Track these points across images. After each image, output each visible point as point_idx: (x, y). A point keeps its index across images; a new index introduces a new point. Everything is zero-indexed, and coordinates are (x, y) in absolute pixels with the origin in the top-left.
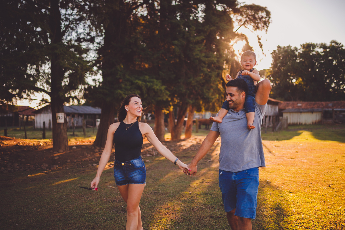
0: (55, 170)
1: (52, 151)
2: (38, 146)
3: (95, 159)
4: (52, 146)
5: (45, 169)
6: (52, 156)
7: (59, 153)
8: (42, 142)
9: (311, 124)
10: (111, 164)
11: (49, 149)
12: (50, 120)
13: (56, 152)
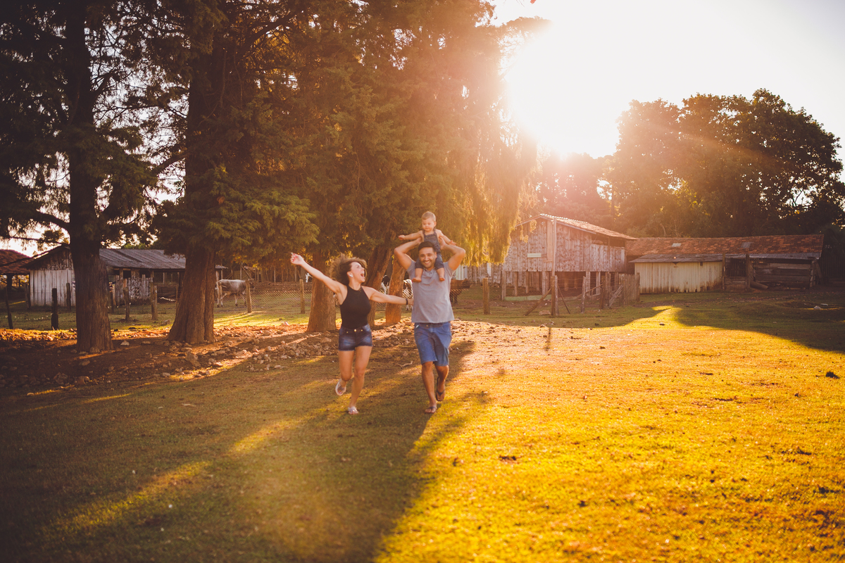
0: (83, 385)
1: (75, 351)
2: (44, 341)
3: (167, 364)
4: (76, 342)
5: (62, 383)
6: (75, 359)
7: (90, 354)
8: (52, 335)
9: (699, 290)
10: (200, 373)
11: (69, 347)
12: (68, 285)
13: (84, 353)
